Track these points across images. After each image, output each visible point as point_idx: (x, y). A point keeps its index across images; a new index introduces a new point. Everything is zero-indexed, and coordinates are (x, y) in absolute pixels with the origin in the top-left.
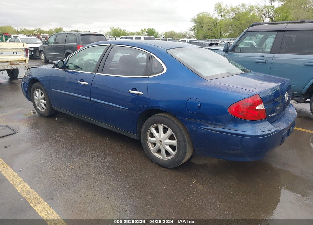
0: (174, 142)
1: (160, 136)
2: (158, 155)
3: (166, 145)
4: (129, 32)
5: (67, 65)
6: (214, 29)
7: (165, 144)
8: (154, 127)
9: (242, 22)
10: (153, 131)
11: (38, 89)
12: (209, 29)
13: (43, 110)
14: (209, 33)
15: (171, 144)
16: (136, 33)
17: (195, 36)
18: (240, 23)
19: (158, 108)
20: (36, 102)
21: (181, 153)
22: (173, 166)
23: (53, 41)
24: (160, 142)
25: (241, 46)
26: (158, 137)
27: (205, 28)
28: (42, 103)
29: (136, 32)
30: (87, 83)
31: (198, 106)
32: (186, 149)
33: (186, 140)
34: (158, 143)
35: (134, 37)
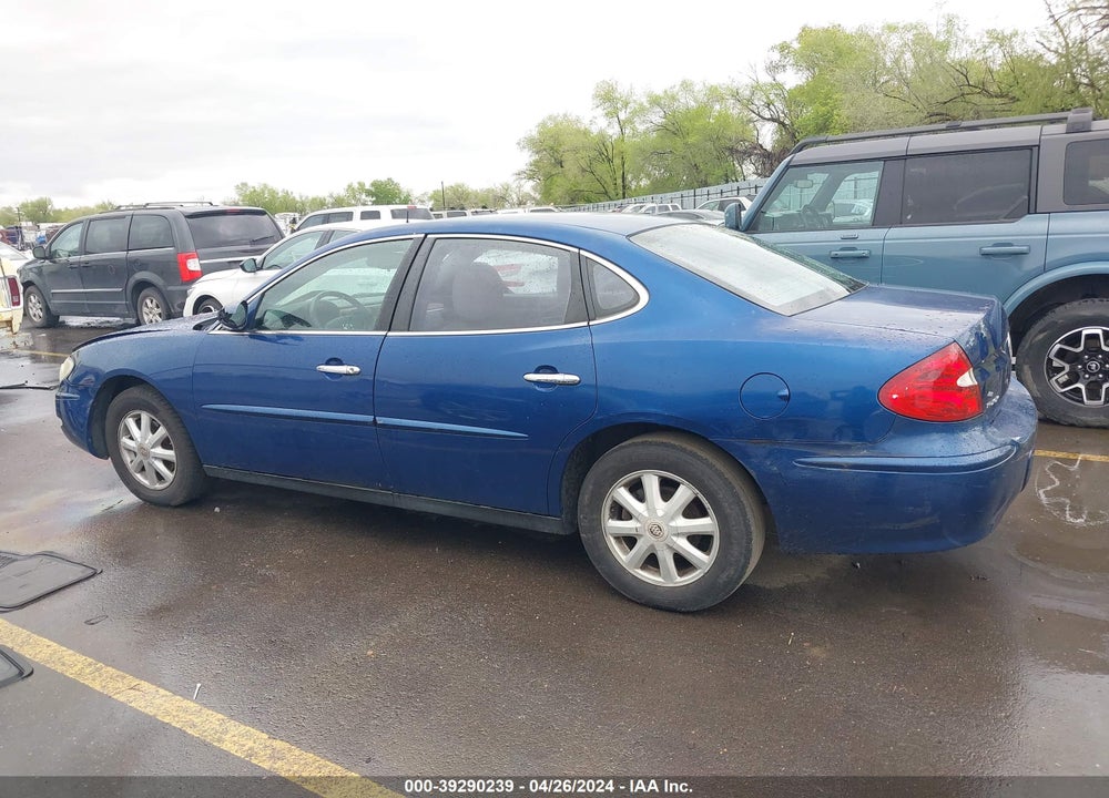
0: (705, 524)
1: (652, 510)
2: (647, 576)
3: (678, 535)
4: (307, 198)
5: (257, 317)
6: (601, 169)
7: (675, 535)
8: (625, 486)
9: (691, 140)
10: (623, 495)
11: (137, 412)
12: (584, 170)
13: (159, 486)
14: (585, 183)
15: (695, 531)
16: (329, 200)
17: (538, 196)
18: (686, 144)
19: (642, 419)
20: (127, 458)
21: (736, 553)
22: (708, 603)
23: (75, 245)
24: (656, 531)
25: (773, 213)
26: (646, 514)
27: (571, 166)
28: (156, 458)
29: (331, 196)
30: (357, 369)
31: (783, 397)
32: (751, 540)
33: (747, 509)
34: (648, 534)
35: (357, 211)
